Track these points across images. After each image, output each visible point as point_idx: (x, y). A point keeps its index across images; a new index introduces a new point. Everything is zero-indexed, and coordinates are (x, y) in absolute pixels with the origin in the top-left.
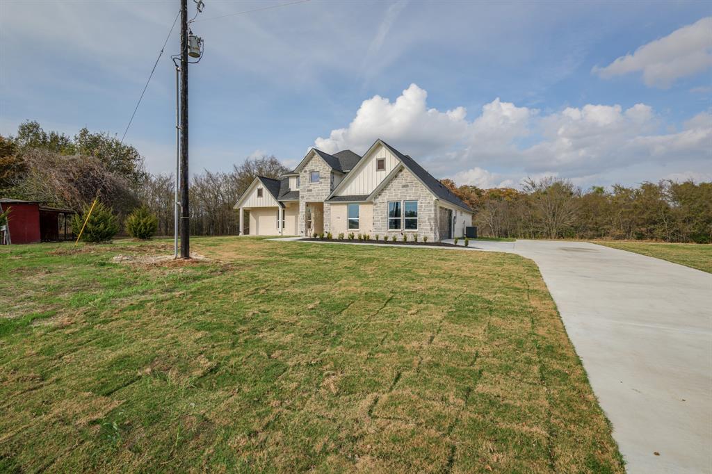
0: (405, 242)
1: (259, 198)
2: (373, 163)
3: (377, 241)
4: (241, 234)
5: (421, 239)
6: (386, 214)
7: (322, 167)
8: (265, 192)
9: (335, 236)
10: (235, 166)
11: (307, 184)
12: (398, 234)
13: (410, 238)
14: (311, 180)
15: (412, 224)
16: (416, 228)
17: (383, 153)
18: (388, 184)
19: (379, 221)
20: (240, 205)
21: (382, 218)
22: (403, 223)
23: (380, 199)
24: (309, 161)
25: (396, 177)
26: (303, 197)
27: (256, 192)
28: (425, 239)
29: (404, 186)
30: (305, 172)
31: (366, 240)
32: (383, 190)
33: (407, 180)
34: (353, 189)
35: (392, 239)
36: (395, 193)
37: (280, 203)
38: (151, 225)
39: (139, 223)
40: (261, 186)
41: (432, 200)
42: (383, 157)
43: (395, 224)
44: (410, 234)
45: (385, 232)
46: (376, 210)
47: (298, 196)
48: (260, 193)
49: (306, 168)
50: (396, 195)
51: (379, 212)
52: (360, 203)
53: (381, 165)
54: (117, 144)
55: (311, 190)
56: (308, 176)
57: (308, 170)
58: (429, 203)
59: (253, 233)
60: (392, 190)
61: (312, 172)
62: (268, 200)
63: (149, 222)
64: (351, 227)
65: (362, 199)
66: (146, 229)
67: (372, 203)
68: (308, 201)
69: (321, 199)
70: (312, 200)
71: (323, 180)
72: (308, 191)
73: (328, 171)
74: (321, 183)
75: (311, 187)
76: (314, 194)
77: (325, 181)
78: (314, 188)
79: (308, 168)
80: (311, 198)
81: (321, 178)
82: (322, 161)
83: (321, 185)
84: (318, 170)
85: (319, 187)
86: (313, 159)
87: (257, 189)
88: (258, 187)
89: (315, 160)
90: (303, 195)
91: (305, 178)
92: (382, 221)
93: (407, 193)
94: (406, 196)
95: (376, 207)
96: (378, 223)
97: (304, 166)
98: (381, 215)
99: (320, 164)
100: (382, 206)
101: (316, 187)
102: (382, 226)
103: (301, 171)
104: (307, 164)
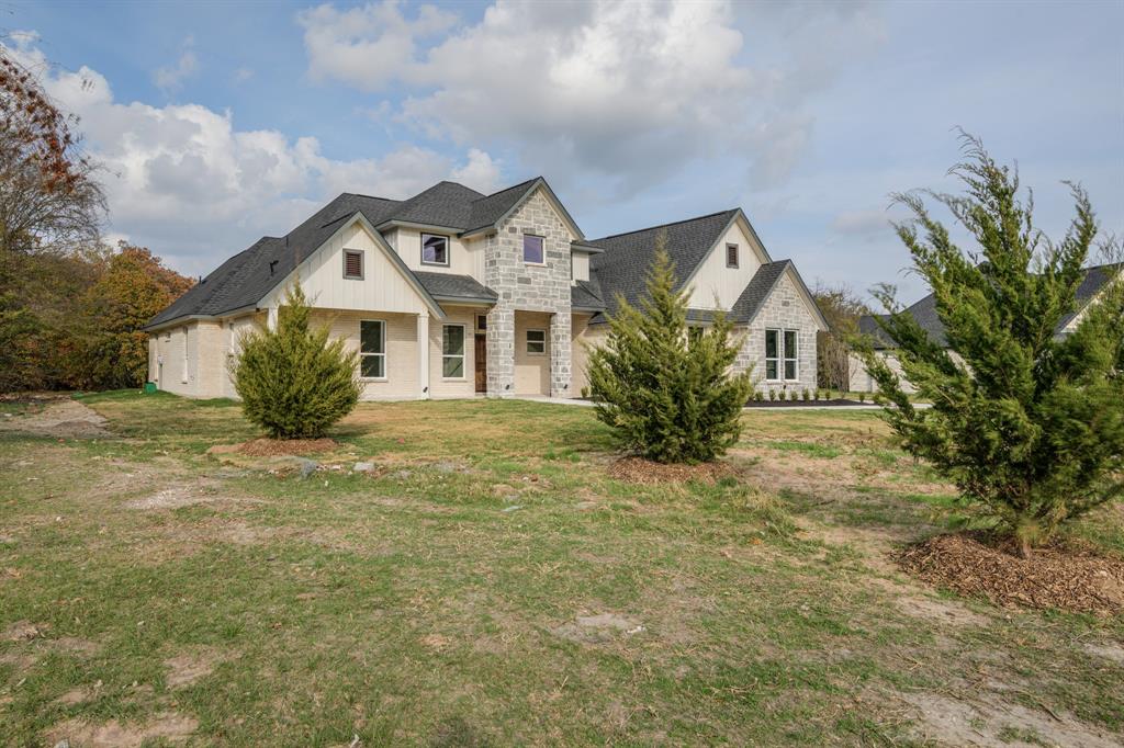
1: (350, 283)
2: (721, 251)
6: (764, 351)
7: (552, 228)
11: (518, 264)
12: (779, 387)
19: (756, 364)
22: (781, 369)
23: (755, 324)
24: (521, 206)
27: (337, 260)
36: (775, 314)
40: (357, 242)
42: (736, 242)
44: (794, 388)
45: (763, 383)
46: (752, 342)
49: (514, 222)
50: (775, 318)
51: (755, 346)
55: (527, 281)
56: (518, 240)
60: (770, 309)
61: (529, 234)
62: (383, 291)
68: (520, 306)
69: (552, 305)
70: (531, 305)
71: (555, 260)
72: (521, 280)
73: (566, 240)
74: (550, 265)
75: (528, 273)
76: (537, 291)
77: (559, 262)
78: (535, 277)
79: (518, 223)
80: (528, 299)
81: (550, 254)
82: (552, 213)
83: (551, 272)
84: (543, 232)
85: (548, 274)
86: (530, 202)
87: (341, 251)
88: (346, 247)
89: (534, 207)
90: (510, 290)
91: (512, 247)
92: (760, 365)
93: (788, 316)
94: (787, 321)
95: (751, 338)
96: (755, 367)
97: (510, 216)
98: (758, 353)
99: (547, 220)
100: (759, 336)
101: (542, 276)
102: (760, 373)
103: (502, 227)
104: (517, 211)
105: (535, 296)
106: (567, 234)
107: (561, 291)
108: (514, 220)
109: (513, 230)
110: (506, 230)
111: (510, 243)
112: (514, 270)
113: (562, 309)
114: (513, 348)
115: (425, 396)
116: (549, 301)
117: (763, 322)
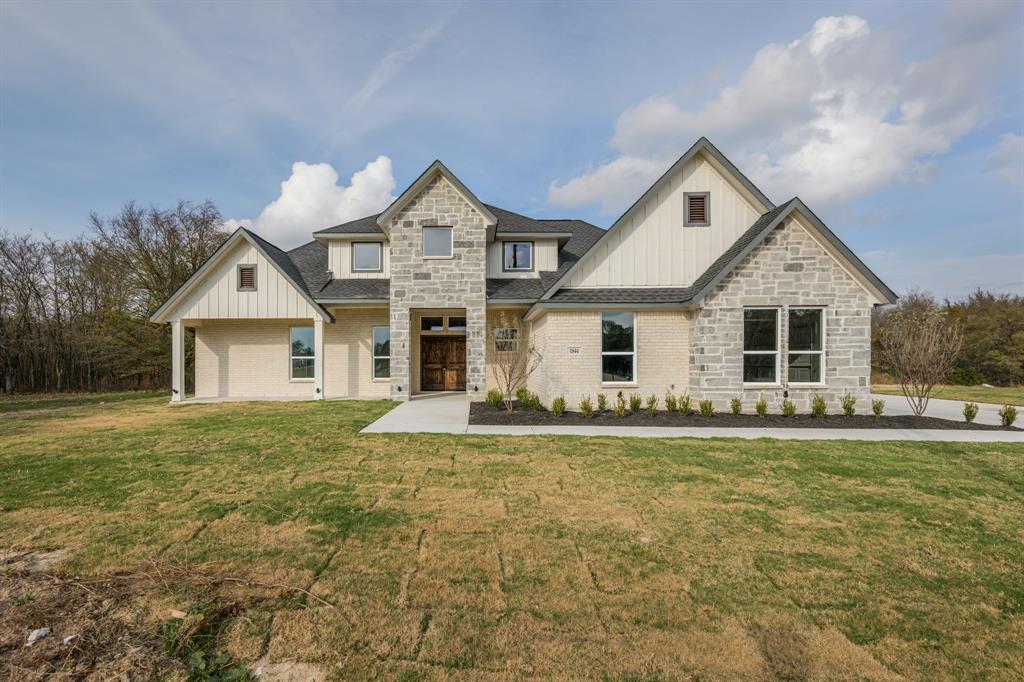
0: (791, 418)
1: (244, 295)
2: (674, 204)
5: (834, 408)
6: (736, 342)
7: (461, 216)
8: (265, 275)
11: (415, 258)
12: (772, 394)
13: (807, 406)
14: (428, 248)
15: (806, 369)
16: (818, 378)
17: (703, 178)
19: (718, 360)
21: (728, 353)
22: (782, 367)
23: (720, 301)
24: (419, 197)
25: (768, 241)
26: (400, 294)
29: (790, 268)
33: (797, 251)
35: (753, 410)
36: (763, 286)
37: (322, 308)
40: (249, 258)
41: (865, 306)
42: (703, 188)
44: (802, 395)
46: (712, 329)
48: (246, 283)
49: (410, 215)
50: (768, 291)
51: (719, 334)
52: (637, 312)
53: (697, 210)
55: (427, 276)
56: (416, 235)
57: (415, 220)
58: (858, 313)
59: (208, 391)
60: (757, 278)
61: (430, 226)
62: (275, 302)
64: (610, 377)
67: (686, 311)
68: (417, 304)
69: (459, 299)
70: (430, 302)
71: (463, 250)
72: (417, 276)
73: (479, 227)
74: (458, 257)
75: (428, 267)
76: (438, 286)
77: (468, 252)
78: (436, 271)
79: (413, 216)
80: (426, 295)
81: (458, 244)
82: (460, 199)
83: (457, 265)
84: (448, 221)
85: (453, 266)
86: (432, 191)
87: (235, 267)
88: (241, 262)
89: (437, 195)
90: (403, 287)
91: (407, 242)
92: (730, 361)
93: (802, 286)
94: (795, 293)
95: (710, 322)
96: (719, 365)
97: (405, 210)
98: (725, 345)
99: (453, 208)
100: (728, 319)
101: (446, 269)
102: (727, 373)
103: (395, 223)
104: (413, 203)
105: (435, 291)
106: (481, 220)
107: (471, 283)
108: (410, 213)
109: (409, 224)
110: (400, 225)
111: (405, 238)
112: (410, 266)
113: (473, 303)
114: (407, 348)
115: (318, 397)
116: (455, 295)
117: (739, 297)
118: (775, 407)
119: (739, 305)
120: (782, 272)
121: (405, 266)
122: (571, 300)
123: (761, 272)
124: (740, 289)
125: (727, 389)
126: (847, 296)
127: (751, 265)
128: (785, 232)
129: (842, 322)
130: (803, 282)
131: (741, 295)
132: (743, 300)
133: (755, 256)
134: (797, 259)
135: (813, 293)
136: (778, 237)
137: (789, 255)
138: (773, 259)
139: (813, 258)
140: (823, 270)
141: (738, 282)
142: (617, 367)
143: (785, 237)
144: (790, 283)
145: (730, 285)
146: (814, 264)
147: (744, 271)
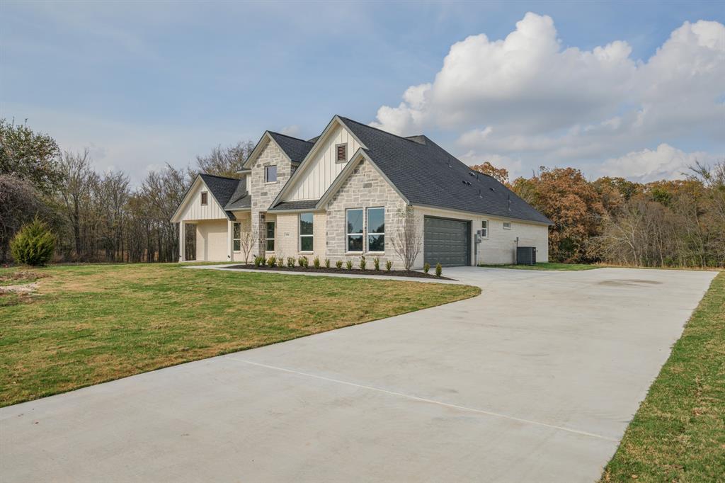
0: (363, 270)
2: (331, 152)
3: (328, 269)
4: (181, 259)
5: (383, 266)
6: (343, 229)
8: (210, 197)
9: (285, 263)
10: (198, 159)
11: (261, 184)
12: (355, 259)
13: (370, 265)
14: (267, 178)
15: (377, 245)
16: (383, 250)
17: (345, 136)
18: (345, 183)
19: (334, 239)
20: (180, 216)
21: (338, 235)
22: (366, 243)
23: (334, 207)
24: (263, 150)
25: (356, 171)
26: (255, 204)
27: (199, 197)
28: (389, 265)
29: (367, 186)
30: (259, 166)
31: (317, 267)
32: (338, 192)
33: (369, 176)
34: (306, 191)
35: (346, 267)
36: (354, 197)
37: (230, 213)
38: (43, 247)
39: (27, 245)
40: (205, 189)
41: (402, 206)
42: (345, 141)
43: (355, 244)
44: (372, 258)
45: (342, 254)
46: (331, 222)
47: (250, 203)
48: (204, 201)
49: (260, 161)
50: (356, 199)
51: (334, 224)
52: (314, 212)
53: (341, 152)
54: (27, 134)
55: (265, 194)
56: (261, 171)
57: (261, 163)
58: (399, 211)
59: (200, 257)
60: (351, 193)
62: (213, 210)
63: (40, 243)
64: (303, 249)
65: (311, 205)
66: (35, 251)
67: (324, 212)
68: (262, 209)
70: (267, 208)
71: (281, 178)
72: (262, 194)
74: (278, 182)
75: (266, 189)
77: (283, 179)
78: (270, 190)
79: (262, 161)
80: (266, 205)
83: (278, 187)
84: (274, 163)
86: (268, 146)
87: (200, 193)
88: (202, 190)
89: (270, 149)
90: (256, 200)
91: (258, 176)
92: (338, 239)
93: (371, 196)
94: (369, 200)
95: (330, 218)
96: (334, 241)
97: (258, 158)
98: (336, 230)
99: (277, 155)
100: (338, 216)
101: (273, 189)
102: (338, 246)
103: (254, 166)
104: (261, 154)
105: (269, 202)
108: (260, 159)
110: (256, 167)
111: (257, 173)
112: (259, 189)
115: (229, 260)
117: (343, 204)
118: (357, 265)
119: (343, 209)
120: (362, 189)
121: (257, 189)
122: (286, 208)
123: (353, 189)
124: (343, 199)
125: (338, 255)
126: (394, 201)
127: (348, 185)
128: (363, 166)
129: (391, 216)
130: (372, 194)
131: (344, 202)
132: (344, 205)
133: (350, 180)
134: (369, 180)
135: (377, 200)
136: (361, 169)
137: (366, 178)
138: (359, 181)
139: (377, 180)
140: (382, 186)
141: (343, 195)
142: (307, 244)
143: (364, 169)
144: (366, 195)
145: (339, 197)
146: (377, 183)
147: (345, 189)
